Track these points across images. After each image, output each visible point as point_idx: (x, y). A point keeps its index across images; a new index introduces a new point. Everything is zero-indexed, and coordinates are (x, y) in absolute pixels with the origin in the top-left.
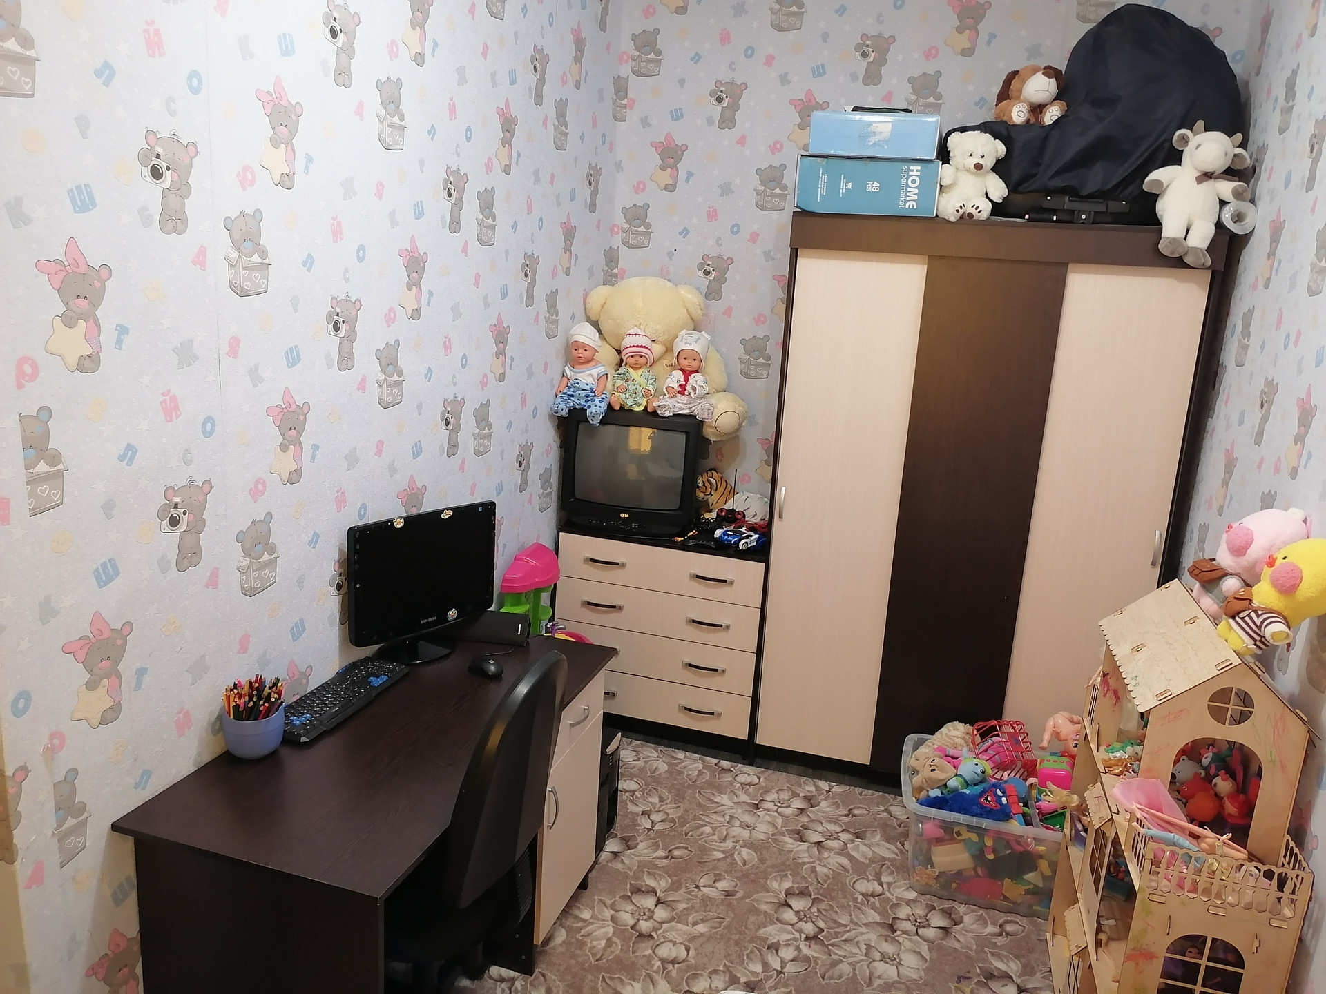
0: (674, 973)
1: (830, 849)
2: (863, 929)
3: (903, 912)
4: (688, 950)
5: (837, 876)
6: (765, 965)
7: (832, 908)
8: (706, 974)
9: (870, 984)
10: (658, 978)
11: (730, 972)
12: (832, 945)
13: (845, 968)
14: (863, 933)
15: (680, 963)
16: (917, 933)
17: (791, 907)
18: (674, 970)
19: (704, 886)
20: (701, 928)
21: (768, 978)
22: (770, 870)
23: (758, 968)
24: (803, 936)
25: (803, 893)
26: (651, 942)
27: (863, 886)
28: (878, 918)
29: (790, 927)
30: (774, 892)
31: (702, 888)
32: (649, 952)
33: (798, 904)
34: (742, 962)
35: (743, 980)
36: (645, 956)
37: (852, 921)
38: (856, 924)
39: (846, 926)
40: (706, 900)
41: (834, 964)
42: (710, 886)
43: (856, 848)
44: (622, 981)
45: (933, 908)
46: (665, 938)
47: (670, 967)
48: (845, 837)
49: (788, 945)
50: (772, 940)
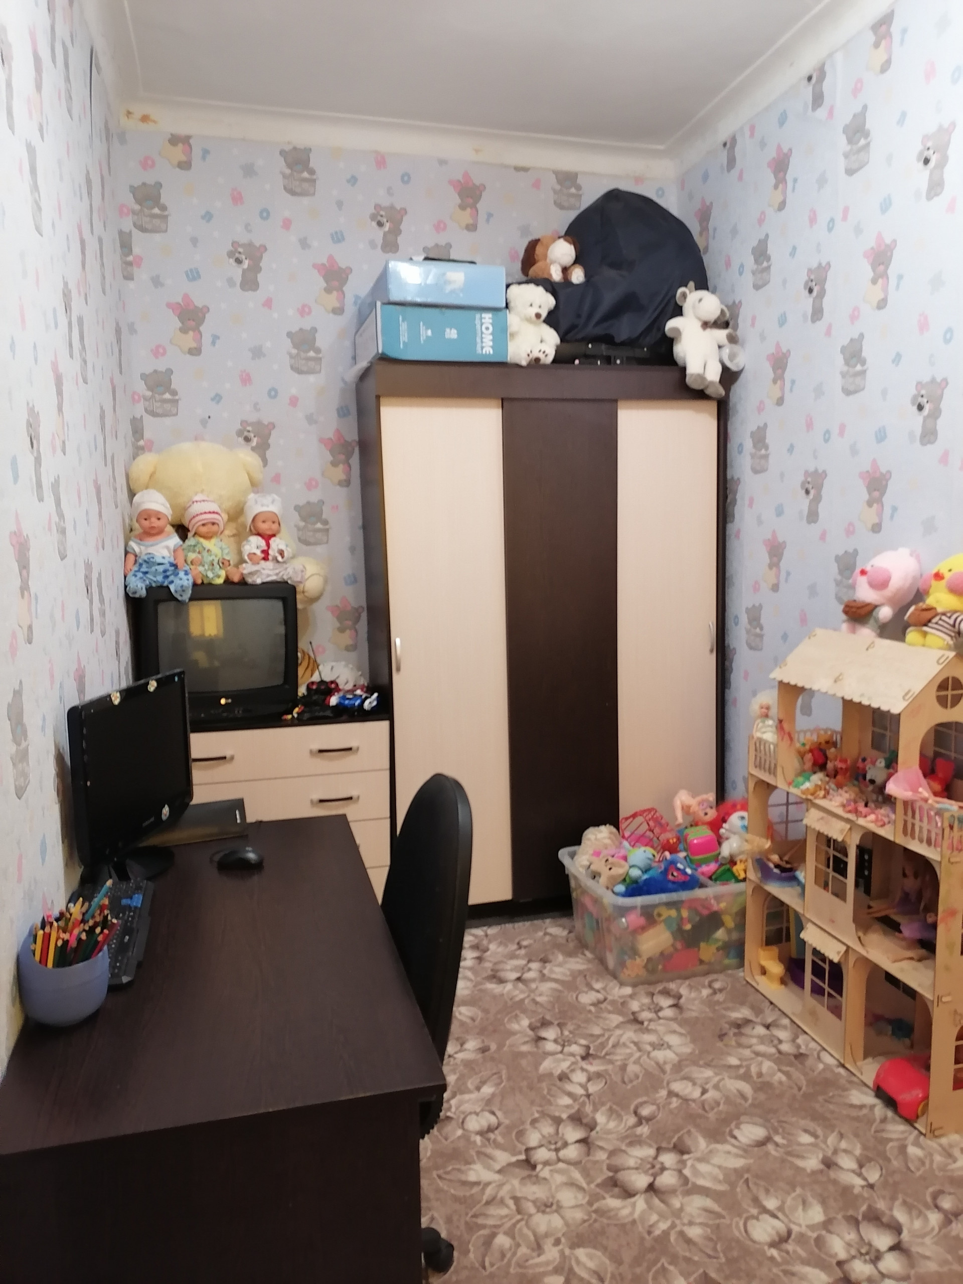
0: (500, 1139)
1: (533, 980)
2: (618, 1032)
3: (635, 1006)
4: (493, 1113)
5: (558, 998)
6: (570, 1095)
7: (579, 1027)
8: (528, 1126)
9: (664, 1072)
10: (489, 1150)
11: (549, 1116)
12: (607, 1054)
13: (632, 1068)
14: (621, 1035)
15: (497, 1128)
16: (659, 1018)
17: (544, 1039)
18: (497, 1136)
19: (456, 1053)
20: (487, 1090)
21: (583, 1104)
22: (499, 1016)
23: (567, 1101)
24: (579, 1058)
25: (545, 1024)
26: (454, 1123)
27: (587, 998)
28: (621, 1019)
29: (560, 1056)
30: (519, 1032)
31: (456, 1056)
32: (460, 1132)
33: (550, 1033)
34: (550, 1103)
35: (564, 1116)
36: (459, 1138)
37: (604, 1029)
38: (608, 1030)
39: (603, 1035)
40: (468, 1064)
41: (624, 1068)
42: (460, 1051)
43: (551, 971)
44: (459, 1170)
45: (653, 995)
46: (463, 1113)
47: (491, 1136)
48: (535, 966)
49: (573, 1071)
50: (557, 1072)
